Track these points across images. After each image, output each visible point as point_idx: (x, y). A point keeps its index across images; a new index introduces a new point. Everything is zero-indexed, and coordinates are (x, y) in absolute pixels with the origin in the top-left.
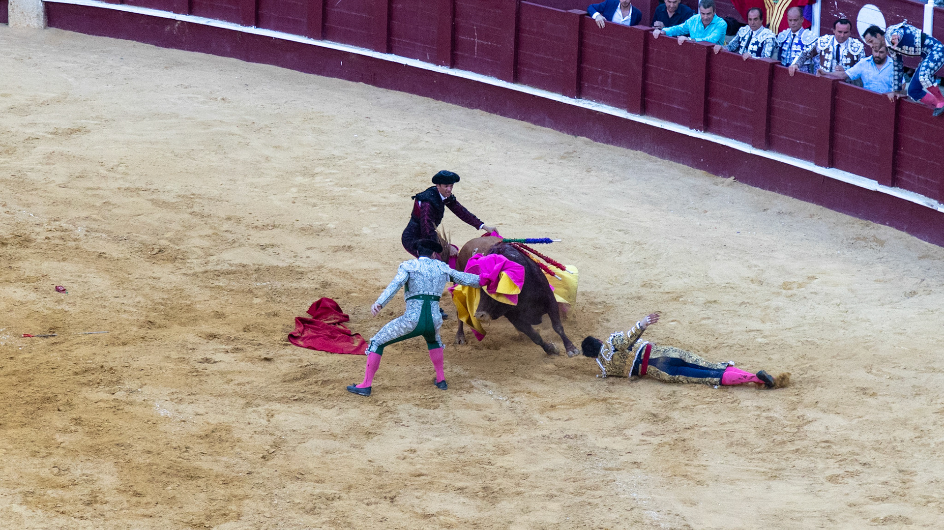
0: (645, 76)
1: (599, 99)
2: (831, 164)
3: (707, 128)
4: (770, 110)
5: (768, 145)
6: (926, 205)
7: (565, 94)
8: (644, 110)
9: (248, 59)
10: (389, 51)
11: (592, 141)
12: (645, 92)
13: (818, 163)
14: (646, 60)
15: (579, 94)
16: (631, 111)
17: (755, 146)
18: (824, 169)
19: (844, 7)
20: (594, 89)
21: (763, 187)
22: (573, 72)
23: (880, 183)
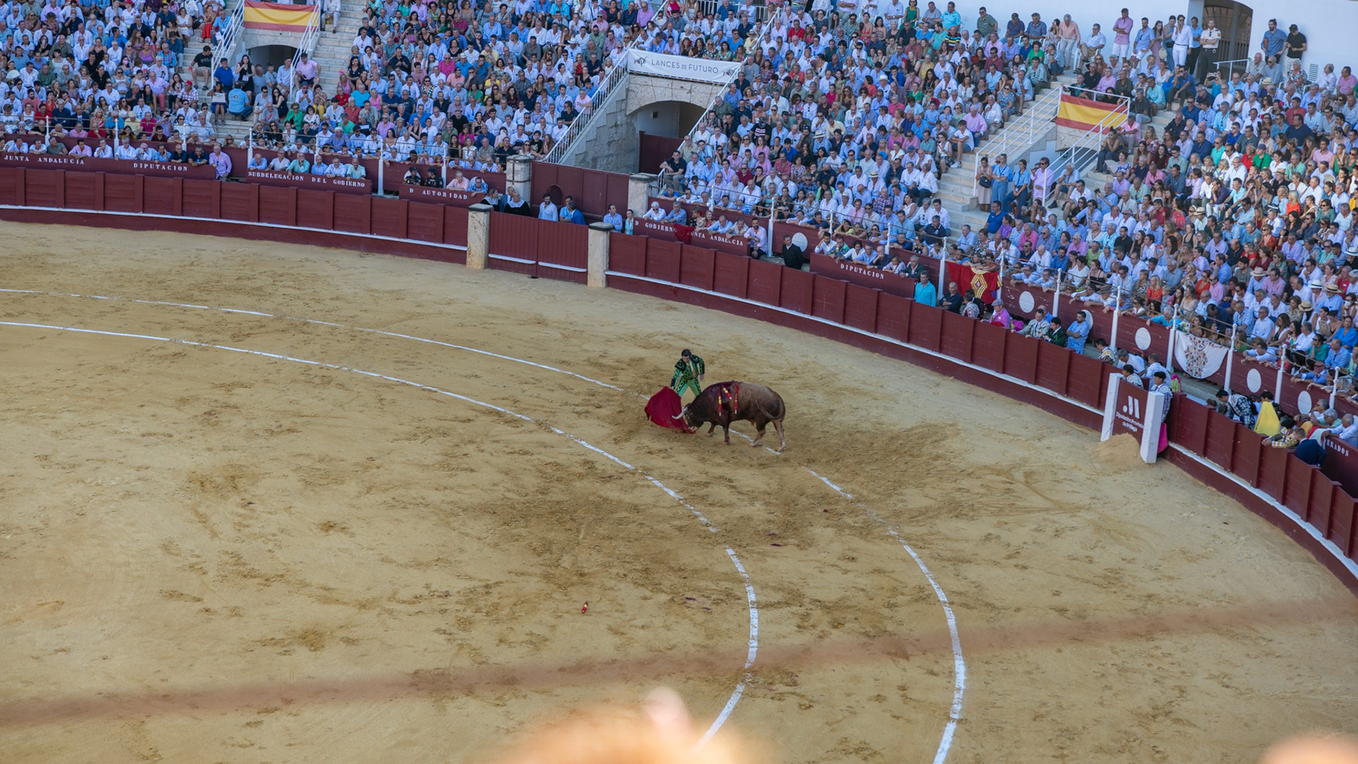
0: (910, 324)
1: (886, 334)
2: (1004, 372)
3: (940, 351)
4: (973, 343)
5: (972, 362)
7: (868, 331)
8: (908, 341)
9: (708, 307)
10: (780, 305)
11: (882, 356)
12: (909, 332)
13: (997, 371)
14: (910, 316)
15: (876, 331)
16: (902, 341)
17: (965, 361)
19: (1013, 292)
20: (884, 329)
21: (968, 383)
22: (873, 320)
23: (1029, 383)
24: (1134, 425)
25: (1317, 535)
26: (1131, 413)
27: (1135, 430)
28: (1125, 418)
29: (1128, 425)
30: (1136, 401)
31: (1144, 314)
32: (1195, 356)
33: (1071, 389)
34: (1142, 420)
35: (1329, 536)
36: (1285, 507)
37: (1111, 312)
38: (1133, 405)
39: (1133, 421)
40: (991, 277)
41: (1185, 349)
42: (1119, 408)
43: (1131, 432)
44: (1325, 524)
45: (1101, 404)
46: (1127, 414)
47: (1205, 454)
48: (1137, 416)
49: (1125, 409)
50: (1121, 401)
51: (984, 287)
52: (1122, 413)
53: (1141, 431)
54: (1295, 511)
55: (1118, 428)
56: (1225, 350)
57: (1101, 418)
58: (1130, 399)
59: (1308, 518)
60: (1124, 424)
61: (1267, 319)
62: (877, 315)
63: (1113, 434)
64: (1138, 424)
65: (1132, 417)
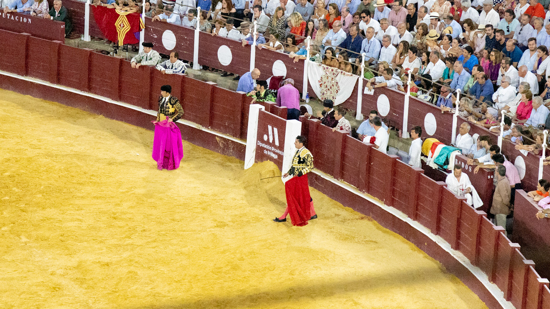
0: (59, 64)
1: (36, 77)
3: (90, 89)
4: (120, 82)
5: (120, 99)
6: (196, 128)
7: (19, 74)
8: (59, 82)
11: (33, 97)
12: (58, 74)
13: (144, 108)
14: (59, 58)
15: (27, 74)
16: (52, 82)
17: (113, 99)
18: (147, 110)
19: (155, 31)
20: (34, 72)
21: (117, 119)
22: (23, 63)
24: (274, 153)
25: (445, 246)
26: (271, 141)
27: (275, 157)
28: (265, 146)
29: (269, 153)
30: (276, 130)
31: (279, 48)
32: (329, 85)
33: (215, 121)
34: (281, 147)
35: (457, 247)
36: (416, 222)
37: (248, 46)
38: (273, 132)
39: (273, 149)
40: (133, 19)
41: (319, 79)
42: (260, 138)
43: (271, 159)
44: (453, 235)
45: (243, 135)
46: (267, 143)
47: (341, 176)
48: (277, 143)
49: (265, 138)
50: (262, 131)
51: (127, 28)
52: (263, 141)
53: (281, 157)
54: (426, 225)
55: (260, 155)
56: (355, 77)
57: (245, 147)
58: (270, 127)
59: (437, 231)
60: (265, 152)
61: (391, 46)
62: (27, 57)
63: (256, 162)
64: (278, 151)
65: (273, 144)
